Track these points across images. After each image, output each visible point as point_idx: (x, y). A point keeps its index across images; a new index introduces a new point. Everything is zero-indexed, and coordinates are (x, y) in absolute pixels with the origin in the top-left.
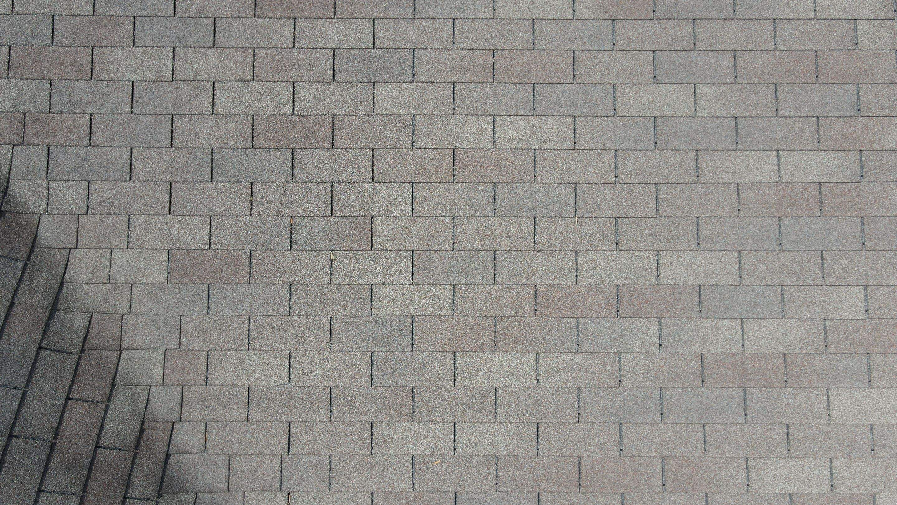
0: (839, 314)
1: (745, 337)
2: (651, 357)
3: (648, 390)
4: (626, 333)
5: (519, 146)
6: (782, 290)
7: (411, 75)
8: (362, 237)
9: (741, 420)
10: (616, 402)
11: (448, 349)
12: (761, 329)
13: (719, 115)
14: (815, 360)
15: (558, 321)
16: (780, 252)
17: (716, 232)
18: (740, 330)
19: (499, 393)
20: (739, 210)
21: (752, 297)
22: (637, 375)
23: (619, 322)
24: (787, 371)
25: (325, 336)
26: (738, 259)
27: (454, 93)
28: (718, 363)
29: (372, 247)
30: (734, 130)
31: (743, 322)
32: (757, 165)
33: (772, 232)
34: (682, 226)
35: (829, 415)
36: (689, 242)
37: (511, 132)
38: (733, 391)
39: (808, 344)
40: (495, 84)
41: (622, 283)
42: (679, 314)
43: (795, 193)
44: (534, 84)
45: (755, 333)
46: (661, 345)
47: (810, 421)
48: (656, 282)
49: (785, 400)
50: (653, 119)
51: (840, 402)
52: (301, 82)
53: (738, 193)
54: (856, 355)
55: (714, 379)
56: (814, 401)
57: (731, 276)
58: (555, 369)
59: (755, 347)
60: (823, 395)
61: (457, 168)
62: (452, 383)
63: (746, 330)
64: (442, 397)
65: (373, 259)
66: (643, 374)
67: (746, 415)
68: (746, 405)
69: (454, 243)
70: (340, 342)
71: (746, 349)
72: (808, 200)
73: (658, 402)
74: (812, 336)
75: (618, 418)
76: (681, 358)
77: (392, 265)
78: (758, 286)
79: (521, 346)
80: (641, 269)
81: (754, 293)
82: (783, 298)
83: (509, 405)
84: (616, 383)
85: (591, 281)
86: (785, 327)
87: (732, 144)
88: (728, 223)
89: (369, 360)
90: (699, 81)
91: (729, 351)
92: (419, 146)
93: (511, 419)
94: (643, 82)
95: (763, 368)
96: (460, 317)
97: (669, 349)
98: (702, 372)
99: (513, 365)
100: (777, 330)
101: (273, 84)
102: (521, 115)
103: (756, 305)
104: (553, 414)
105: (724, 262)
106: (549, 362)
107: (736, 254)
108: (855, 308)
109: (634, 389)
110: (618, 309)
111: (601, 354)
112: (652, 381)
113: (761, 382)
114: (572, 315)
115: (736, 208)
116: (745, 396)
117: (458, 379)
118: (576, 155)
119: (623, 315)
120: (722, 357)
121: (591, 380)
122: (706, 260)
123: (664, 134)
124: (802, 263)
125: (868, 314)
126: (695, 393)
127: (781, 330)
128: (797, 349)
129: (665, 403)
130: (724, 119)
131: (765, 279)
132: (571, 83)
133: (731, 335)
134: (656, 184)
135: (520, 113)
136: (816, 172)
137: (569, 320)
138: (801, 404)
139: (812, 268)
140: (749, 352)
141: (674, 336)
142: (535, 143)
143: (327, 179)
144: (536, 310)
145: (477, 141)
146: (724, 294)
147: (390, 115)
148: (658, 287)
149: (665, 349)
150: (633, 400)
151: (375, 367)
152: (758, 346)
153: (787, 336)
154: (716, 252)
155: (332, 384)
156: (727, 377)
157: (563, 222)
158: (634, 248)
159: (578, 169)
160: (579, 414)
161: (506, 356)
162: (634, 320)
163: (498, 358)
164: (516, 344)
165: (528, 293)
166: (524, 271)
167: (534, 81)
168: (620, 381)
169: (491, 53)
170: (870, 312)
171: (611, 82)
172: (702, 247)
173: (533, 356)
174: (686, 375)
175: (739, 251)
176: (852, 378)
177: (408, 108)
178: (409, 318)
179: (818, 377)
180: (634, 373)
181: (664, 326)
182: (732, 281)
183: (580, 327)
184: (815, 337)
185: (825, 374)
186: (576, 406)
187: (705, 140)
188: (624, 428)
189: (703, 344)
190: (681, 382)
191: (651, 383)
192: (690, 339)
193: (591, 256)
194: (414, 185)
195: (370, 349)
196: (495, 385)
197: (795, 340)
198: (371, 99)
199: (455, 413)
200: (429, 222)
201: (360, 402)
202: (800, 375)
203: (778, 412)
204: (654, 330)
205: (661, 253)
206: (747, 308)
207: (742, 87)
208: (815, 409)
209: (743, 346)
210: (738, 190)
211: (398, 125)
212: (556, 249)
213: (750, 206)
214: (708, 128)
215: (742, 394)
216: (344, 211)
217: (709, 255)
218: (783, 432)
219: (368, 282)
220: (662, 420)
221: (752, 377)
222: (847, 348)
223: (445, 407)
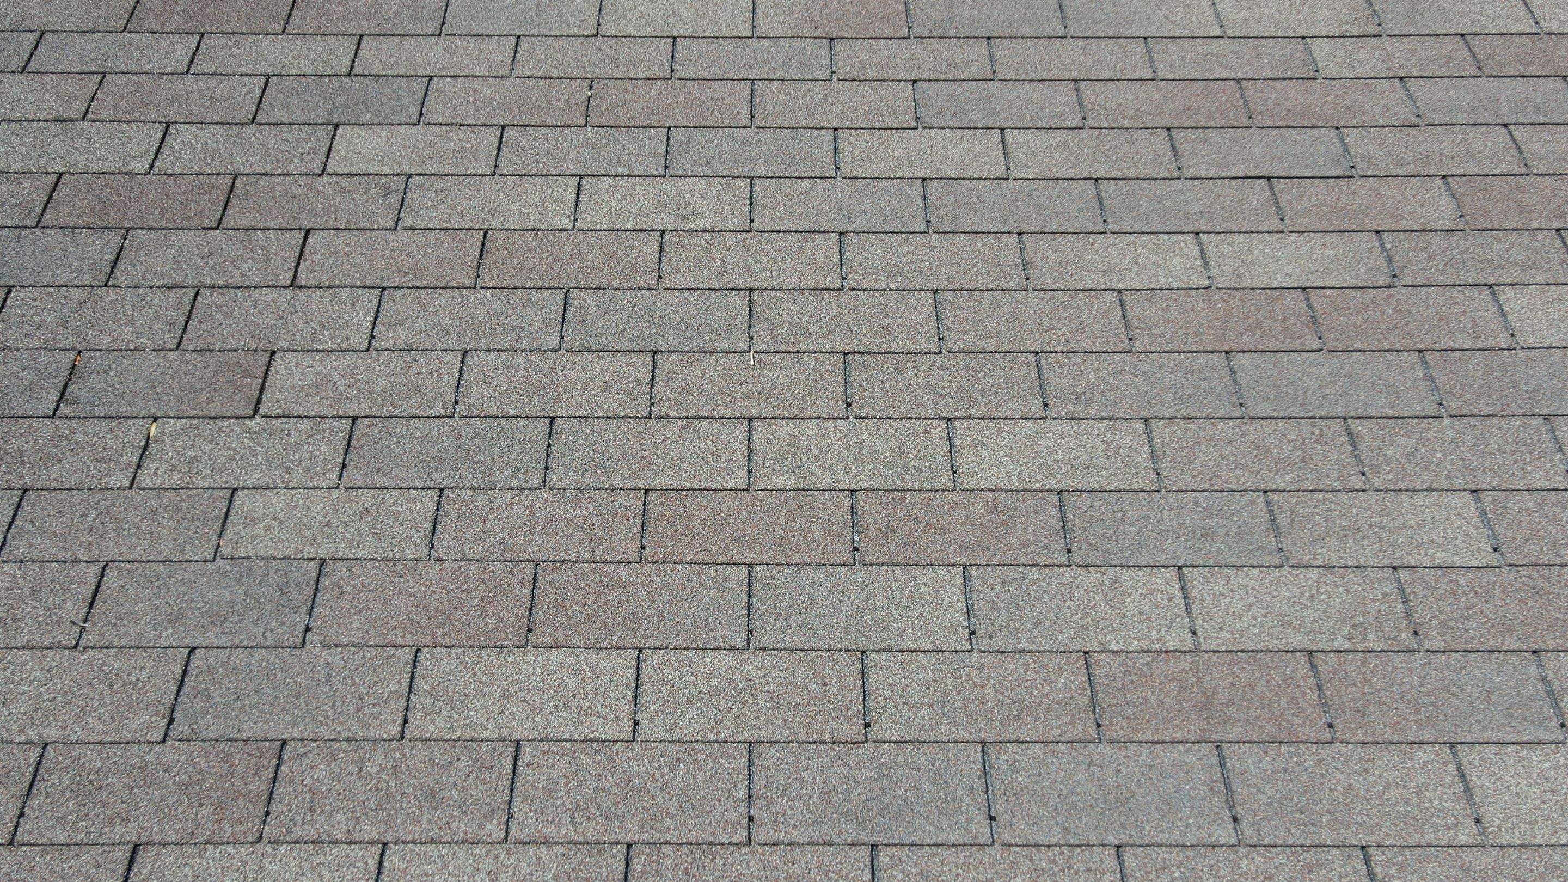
0: (1426, 555)
1: (1195, 609)
2: (951, 663)
3: (948, 750)
4: (880, 601)
5: (630, 225)
6: (1268, 503)
7: (417, 114)
8: (238, 390)
9: (1225, 833)
10: (859, 783)
11: (399, 641)
12: (1232, 591)
13: (1059, 175)
14: (1396, 668)
15: (699, 574)
16: (1245, 420)
17: (1084, 382)
18: (1178, 594)
19: (524, 758)
20: (1131, 339)
21: (1196, 517)
22: (915, 708)
23: (858, 575)
24: (1326, 697)
25: (73, 609)
26: (1145, 436)
27: (501, 142)
28: (1134, 678)
29: (256, 411)
30: (1095, 200)
31: (1184, 574)
32: (1154, 258)
33: (1216, 382)
34: (1001, 369)
35: (1477, 821)
36: (1023, 400)
37: (614, 203)
38: (1187, 751)
39: (1365, 629)
40: (589, 129)
41: (862, 485)
42: (1015, 555)
43: (1253, 308)
44: (669, 128)
45: (1219, 601)
46: (973, 633)
47: (1426, 837)
48: (950, 485)
49: (1338, 775)
50: (919, 182)
51: (1498, 783)
52: (185, 123)
53: (1123, 310)
54: (1501, 656)
55: (1128, 718)
56: (1422, 779)
57: (1133, 471)
58: (687, 691)
59: (1225, 635)
60: (1445, 763)
61: (486, 261)
62: (395, 730)
63: (1194, 593)
64: (360, 770)
65: (255, 435)
66: (930, 705)
67: (1235, 819)
68: (1232, 792)
69: (456, 403)
70: (110, 623)
71: (1201, 639)
72: (1285, 320)
73: (979, 784)
74: (1372, 609)
75: (864, 828)
76: (1032, 666)
77: (298, 446)
78: (1207, 493)
79: (598, 633)
80: (910, 456)
81: (1199, 510)
82: (1273, 521)
83: (550, 791)
84: (856, 731)
85: (786, 481)
86: (1295, 589)
87: (1095, 223)
88: (1109, 364)
89: (178, 671)
90: (1009, 124)
91: (1157, 646)
92: (408, 224)
93: (551, 831)
94: (895, 126)
95: (1259, 688)
96: (446, 564)
97: (996, 644)
98: (1093, 701)
99: (573, 683)
100: (1275, 593)
101: (124, 125)
102: (638, 176)
103: (1210, 535)
104: (673, 817)
105: (1112, 441)
106: (670, 674)
107: (1138, 426)
108: (1464, 542)
109: (909, 748)
110: (856, 544)
111: (814, 654)
112: (956, 724)
113: (1260, 727)
114: (737, 559)
115: (1122, 336)
116: (1222, 765)
117: (416, 717)
118: (754, 242)
119: (868, 558)
120: (1141, 661)
121: (785, 722)
122: (1068, 439)
123: (946, 206)
124: (1303, 443)
125: (1502, 554)
126: (1081, 758)
127: (1284, 592)
128: (1340, 639)
129: (997, 784)
130: (1071, 182)
131: (1219, 477)
132: (744, 127)
133: (1157, 607)
134: (936, 291)
135: (635, 172)
136: (1289, 269)
137: (729, 570)
138: (1387, 787)
139: (1329, 454)
140: (1212, 648)
141: (1008, 610)
142: (665, 221)
143: (190, 281)
144: (643, 547)
145: (538, 217)
146: (1124, 513)
147: (360, 175)
148: (955, 496)
149: (985, 642)
150: (908, 779)
151: (186, 689)
152: (1232, 633)
153: (1307, 607)
154: (1091, 422)
155: (52, 733)
156: (1165, 714)
157: (721, 362)
158: (891, 413)
159: (758, 265)
160: (751, 818)
161: (556, 657)
162: (898, 570)
163: (533, 661)
164: (585, 629)
165: (626, 507)
166: (619, 460)
167: (669, 123)
168: (867, 725)
169: (587, 83)
170: (1504, 549)
171: (829, 125)
172: (1053, 412)
173: (626, 659)
174: (1049, 708)
175: (1146, 420)
176: (1510, 715)
177: (400, 164)
178: (313, 566)
179: (1417, 712)
180: (905, 703)
181: (977, 584)
182: (1137, 482)
183: (756, 586)
184: (1379, 611)
185: (1435, 706)
186: (742, 793)
187: (1034, 216)
188: (883, 858)
189: (1087, 629)
190: (1036, 728)
191: (954, 730)
192: (1052, 616)
193: (785, 428)
194: (386, 293)
195: (186, 642)
196: (517, 736)
197: (1329, 617)
198: (325, 150)
199: (388, 815)
200: (405, 362)
201: (119, 787)
202: (1365, 707)
203: (1328, 811)
204: (953, 593)
205: (958, 423)
206: (1187, 541)
207: (1100, 134)
208: (1431, 801)
209: (1194, 633)
210: (1122, 304)
211: (373, 191)
212: (700, 414)
213: (1155, 332)
214: (1039, 197)
215: (1215, 761)
216: (210, 340)
217: (1075, 426)
218: (1356, 871)
219: (226, 482)
220: (996, 837)
221: (1232, 711)
222: (1472, 638)
223: (363, 797)
